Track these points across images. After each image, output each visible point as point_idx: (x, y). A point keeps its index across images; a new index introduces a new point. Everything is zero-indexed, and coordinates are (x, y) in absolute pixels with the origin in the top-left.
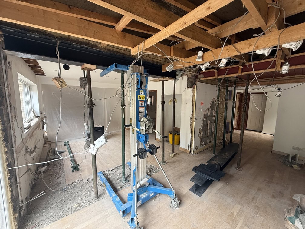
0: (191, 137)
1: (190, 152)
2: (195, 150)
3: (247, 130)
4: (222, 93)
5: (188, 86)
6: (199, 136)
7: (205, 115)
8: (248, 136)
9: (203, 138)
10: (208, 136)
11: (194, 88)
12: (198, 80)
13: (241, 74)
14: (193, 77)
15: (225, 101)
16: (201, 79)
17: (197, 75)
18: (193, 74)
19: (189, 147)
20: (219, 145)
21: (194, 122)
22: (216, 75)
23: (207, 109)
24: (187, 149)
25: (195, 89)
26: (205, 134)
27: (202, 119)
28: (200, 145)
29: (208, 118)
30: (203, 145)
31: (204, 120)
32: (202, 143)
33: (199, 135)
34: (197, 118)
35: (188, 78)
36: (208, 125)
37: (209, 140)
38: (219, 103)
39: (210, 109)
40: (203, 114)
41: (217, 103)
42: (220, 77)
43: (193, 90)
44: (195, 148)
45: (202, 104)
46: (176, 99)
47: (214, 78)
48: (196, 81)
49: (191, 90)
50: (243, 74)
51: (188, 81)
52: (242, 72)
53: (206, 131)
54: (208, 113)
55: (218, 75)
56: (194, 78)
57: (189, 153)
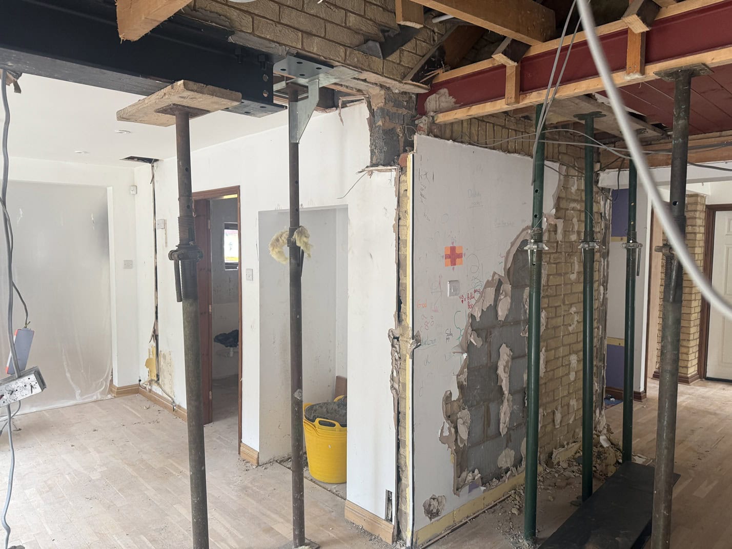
0: (399, 444)
1: (398, 535)
2: (424, 520)
3: (710, 383)
4: (575, 201)
5: (374, 162)
6: (443, 439)
7: (478, 315)
8: (715, 414)
9: (474, 443)
10: (503, 429)
11: (403, 170)
12: (423, 122)
13: (643, 72)
14: (398, 104)
15: (585, 241)
16: (442, 118)
17: (421, 98)
18: (397, 87)
19: (389, 500)
20: (567, 473)
21: (409, 361)
22: (511, 86)
23: (488, 284)
24: (383, 516)
25: (406, 175)
26: (488, 420)
27: (456, 340)
28: (457, 489)
29: (496, 333)
30: (473, 486)
31: (469, 348)
32: (470, 477)
33: (446, 433)
34: (423, 336)
35: (372, 112)
36: (500, 371)
37: (512, 453)
38: (540, 253)
39: (507, 287)
40: (465, 311)
41: (532, 252)
42: (533, 98)
43: (399, 182)
44: (421, 511)
45: (453, 256)
46: (303, 233)
47: (500, 106)
48: (413, 129)
49: (386, 177)
50: (653, 71)
51: (371, 130)
52: (648, 59)
53: (493, 407)
54: (494, 307)
55: (524, 88)
56: (404, 111)
57: (390, 541)
